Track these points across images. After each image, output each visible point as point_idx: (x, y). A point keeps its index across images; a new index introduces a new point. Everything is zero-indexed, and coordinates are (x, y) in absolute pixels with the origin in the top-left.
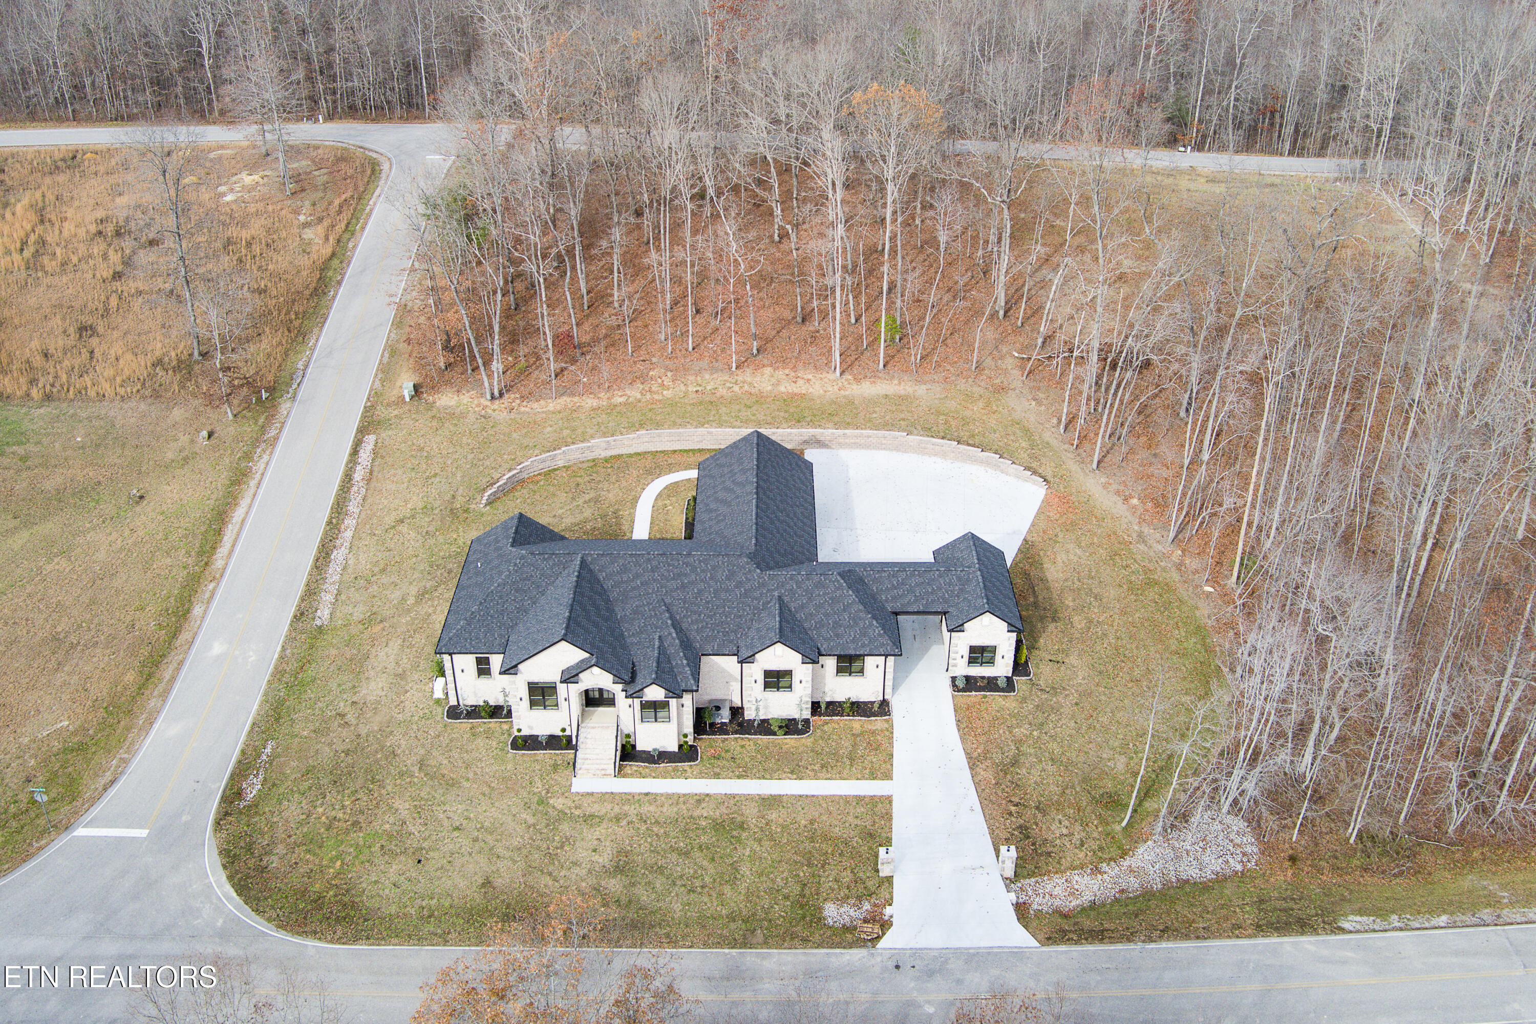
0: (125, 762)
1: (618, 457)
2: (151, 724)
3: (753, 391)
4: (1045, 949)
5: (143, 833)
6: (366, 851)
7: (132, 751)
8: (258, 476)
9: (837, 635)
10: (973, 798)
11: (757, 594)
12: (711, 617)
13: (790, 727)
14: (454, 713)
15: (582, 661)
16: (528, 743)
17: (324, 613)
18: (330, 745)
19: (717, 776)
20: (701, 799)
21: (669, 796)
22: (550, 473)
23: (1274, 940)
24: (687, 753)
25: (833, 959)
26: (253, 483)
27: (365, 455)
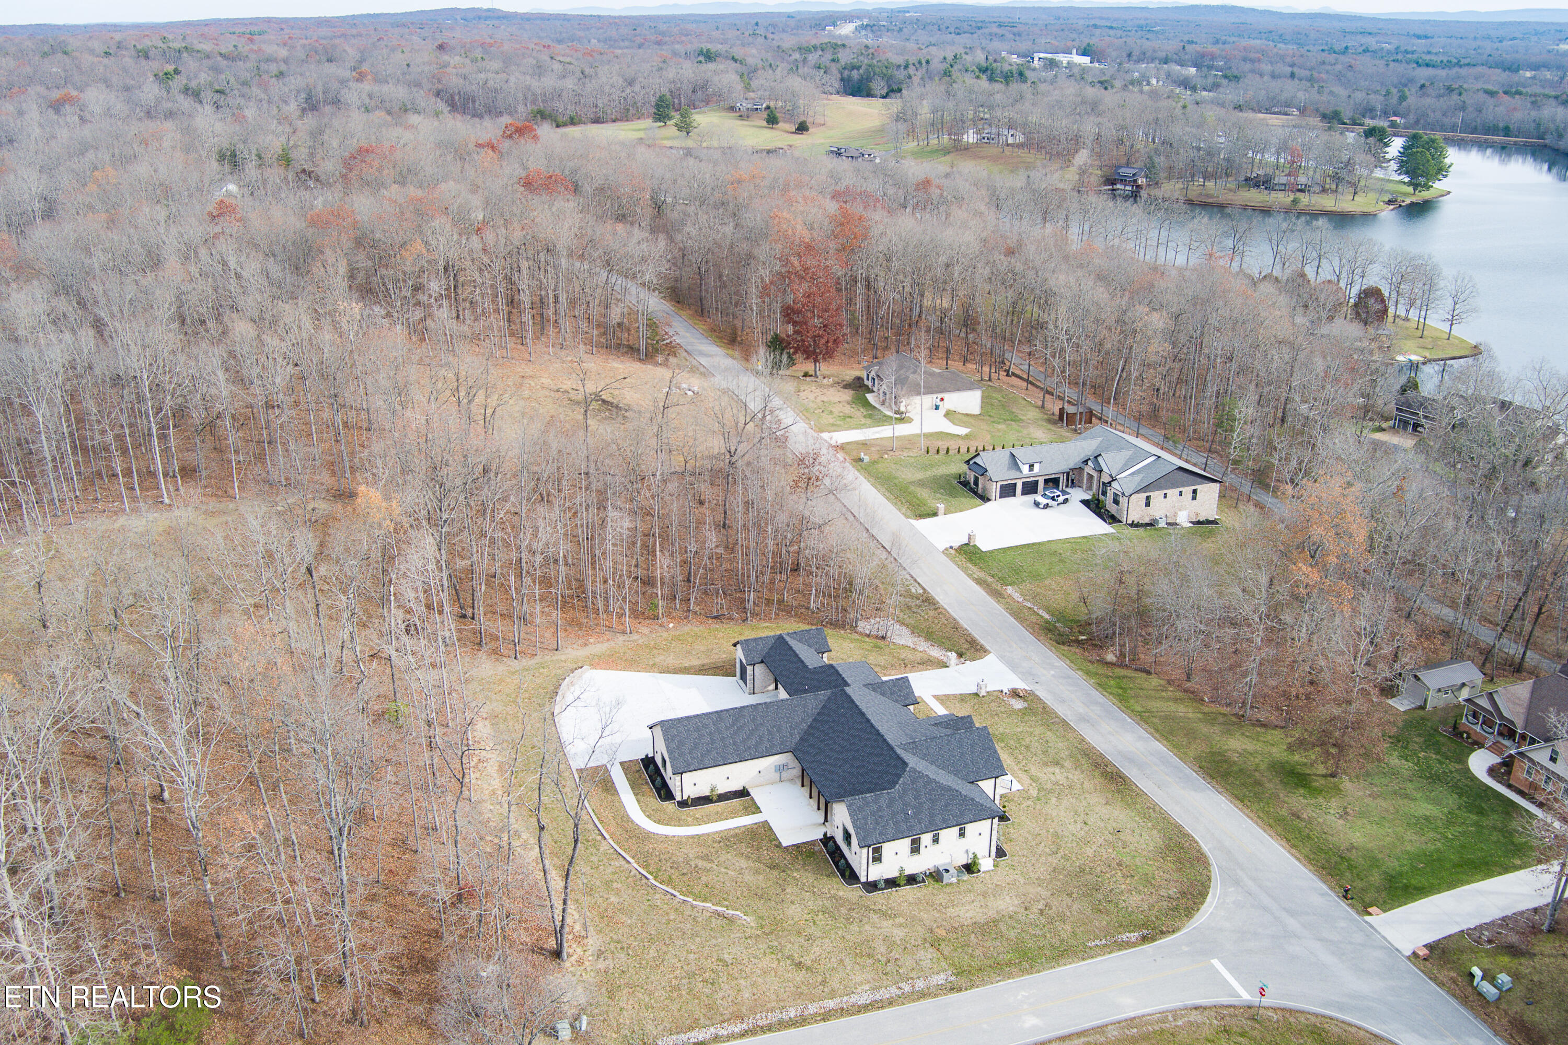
0: (1176, 1014)
2: (1132, 1019)
5: (1216, 962)
6: (1131, 855)
7: (1163, 1016)
17: (940, 979)
18: (1069, 907)
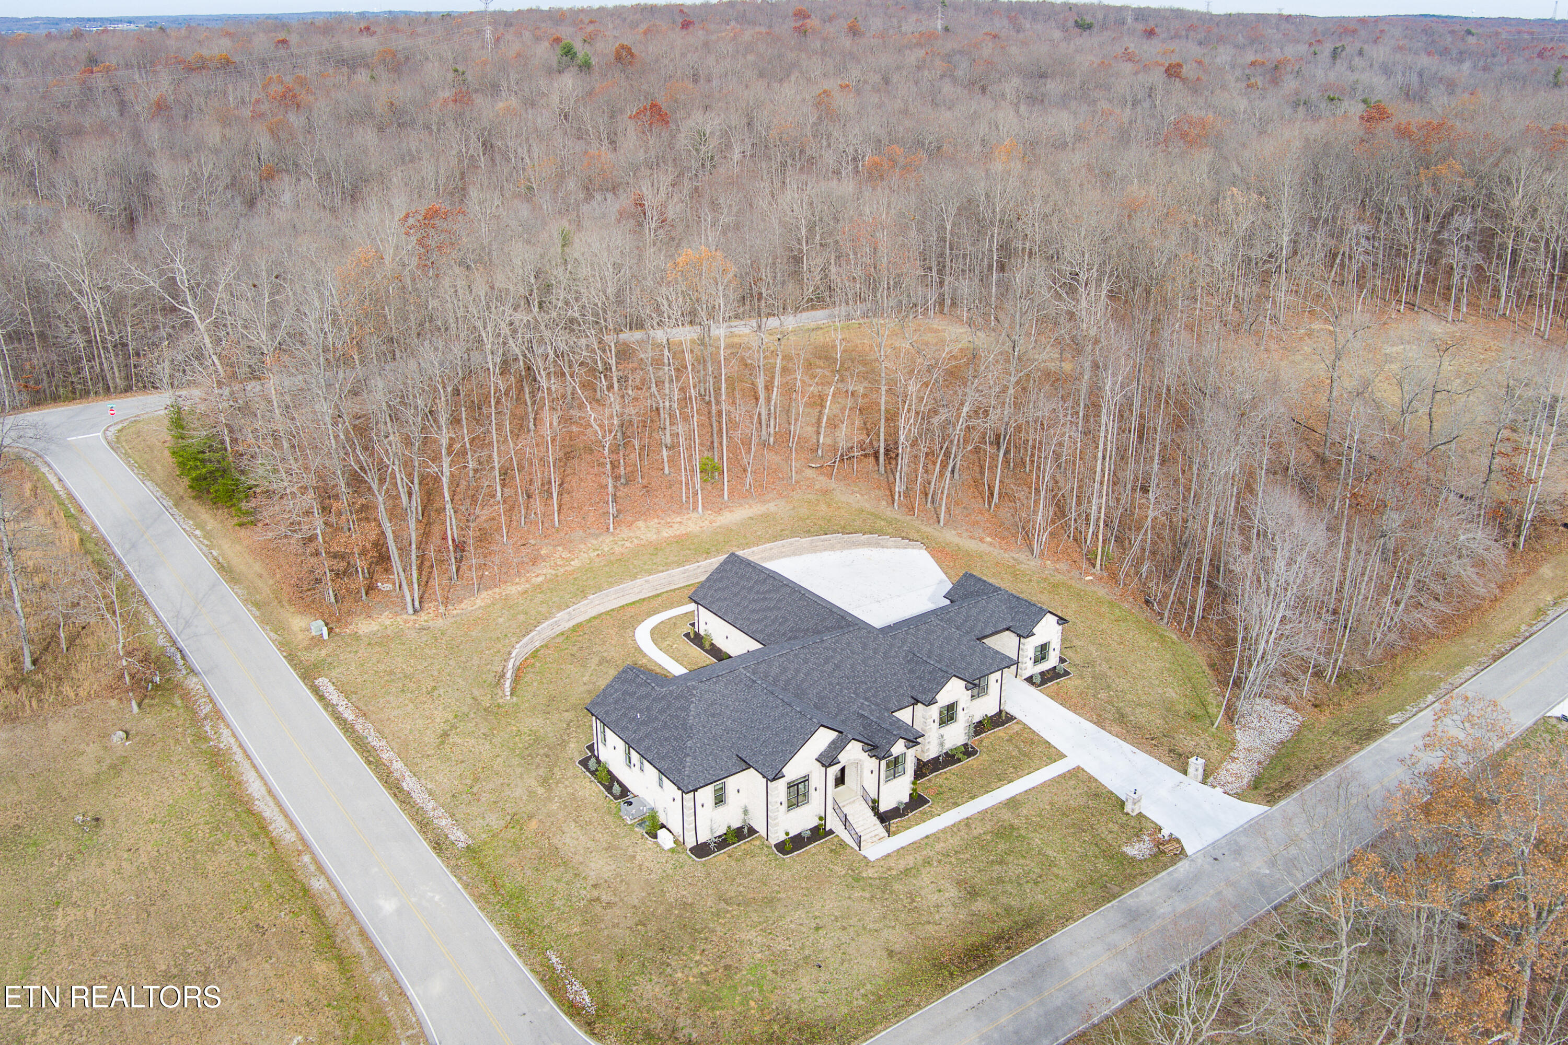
1: (579, 625)
3: (642, 543)
4: (1274, 808)
6: (763, 982)
8: (235, 748)
9: (969, 664)
10: (1127, 747)
11: (893, 653)
12: (875, 682)
13: (968, 751)
14: (701, 850)
15: (833, 742)
16: (796, 843)
17: (457, 835)
18: (615, 926)
19: (956, 805)
20: (967, 822)
21: (944, 831)
22: (535, 654)
23: (1372, 746)
24: (916, 801)
25: (1176, 875)
26: (239, 756)
27: (333, 696)
